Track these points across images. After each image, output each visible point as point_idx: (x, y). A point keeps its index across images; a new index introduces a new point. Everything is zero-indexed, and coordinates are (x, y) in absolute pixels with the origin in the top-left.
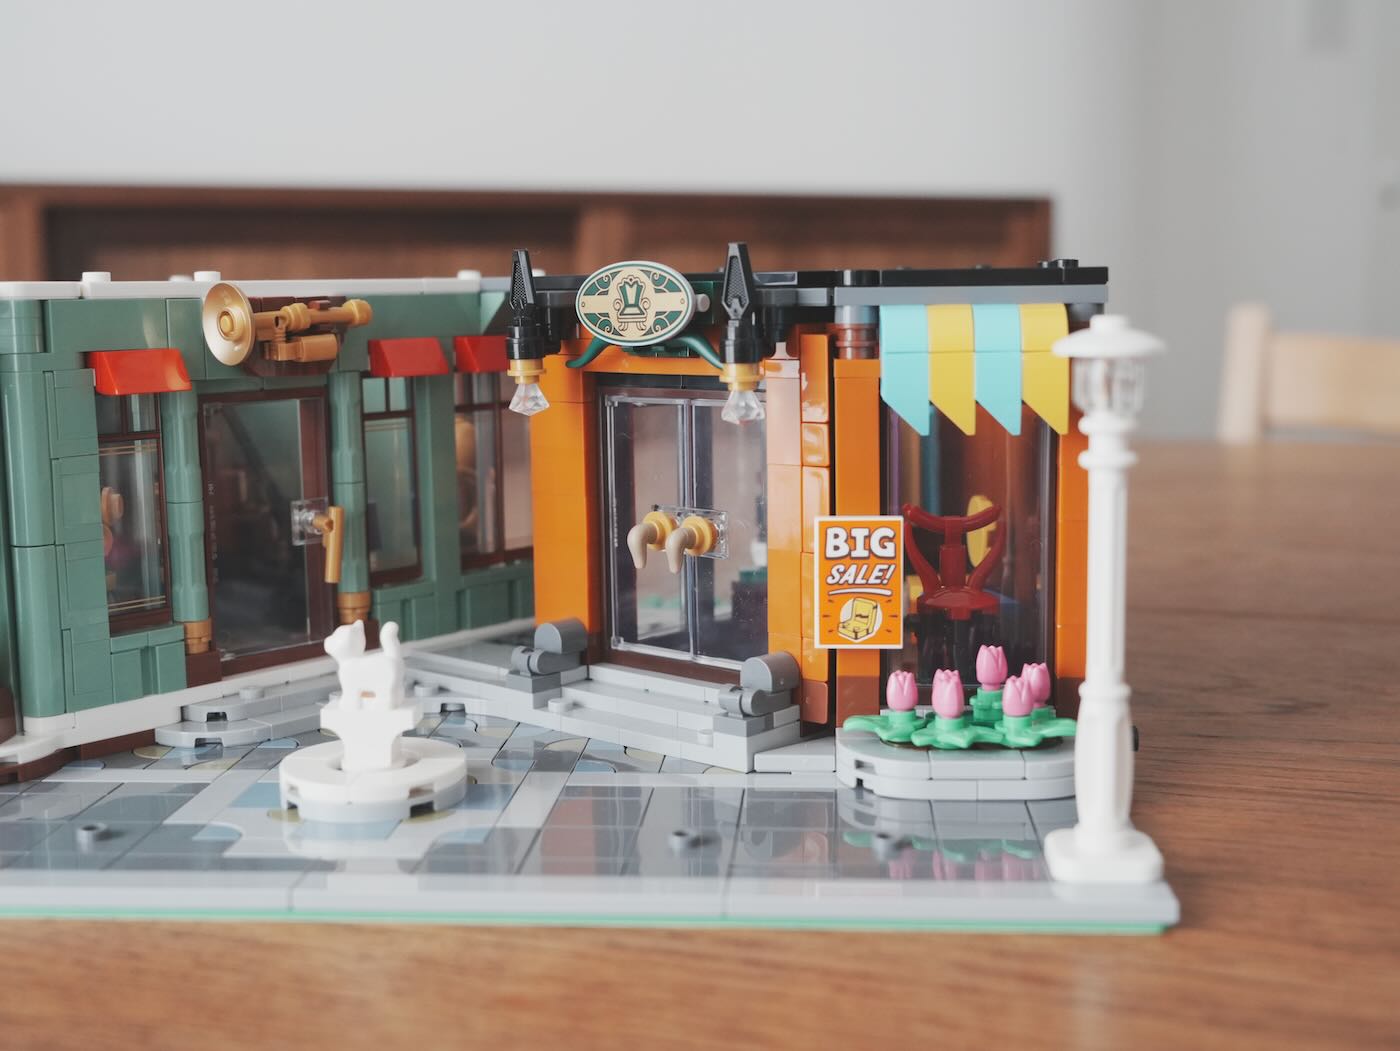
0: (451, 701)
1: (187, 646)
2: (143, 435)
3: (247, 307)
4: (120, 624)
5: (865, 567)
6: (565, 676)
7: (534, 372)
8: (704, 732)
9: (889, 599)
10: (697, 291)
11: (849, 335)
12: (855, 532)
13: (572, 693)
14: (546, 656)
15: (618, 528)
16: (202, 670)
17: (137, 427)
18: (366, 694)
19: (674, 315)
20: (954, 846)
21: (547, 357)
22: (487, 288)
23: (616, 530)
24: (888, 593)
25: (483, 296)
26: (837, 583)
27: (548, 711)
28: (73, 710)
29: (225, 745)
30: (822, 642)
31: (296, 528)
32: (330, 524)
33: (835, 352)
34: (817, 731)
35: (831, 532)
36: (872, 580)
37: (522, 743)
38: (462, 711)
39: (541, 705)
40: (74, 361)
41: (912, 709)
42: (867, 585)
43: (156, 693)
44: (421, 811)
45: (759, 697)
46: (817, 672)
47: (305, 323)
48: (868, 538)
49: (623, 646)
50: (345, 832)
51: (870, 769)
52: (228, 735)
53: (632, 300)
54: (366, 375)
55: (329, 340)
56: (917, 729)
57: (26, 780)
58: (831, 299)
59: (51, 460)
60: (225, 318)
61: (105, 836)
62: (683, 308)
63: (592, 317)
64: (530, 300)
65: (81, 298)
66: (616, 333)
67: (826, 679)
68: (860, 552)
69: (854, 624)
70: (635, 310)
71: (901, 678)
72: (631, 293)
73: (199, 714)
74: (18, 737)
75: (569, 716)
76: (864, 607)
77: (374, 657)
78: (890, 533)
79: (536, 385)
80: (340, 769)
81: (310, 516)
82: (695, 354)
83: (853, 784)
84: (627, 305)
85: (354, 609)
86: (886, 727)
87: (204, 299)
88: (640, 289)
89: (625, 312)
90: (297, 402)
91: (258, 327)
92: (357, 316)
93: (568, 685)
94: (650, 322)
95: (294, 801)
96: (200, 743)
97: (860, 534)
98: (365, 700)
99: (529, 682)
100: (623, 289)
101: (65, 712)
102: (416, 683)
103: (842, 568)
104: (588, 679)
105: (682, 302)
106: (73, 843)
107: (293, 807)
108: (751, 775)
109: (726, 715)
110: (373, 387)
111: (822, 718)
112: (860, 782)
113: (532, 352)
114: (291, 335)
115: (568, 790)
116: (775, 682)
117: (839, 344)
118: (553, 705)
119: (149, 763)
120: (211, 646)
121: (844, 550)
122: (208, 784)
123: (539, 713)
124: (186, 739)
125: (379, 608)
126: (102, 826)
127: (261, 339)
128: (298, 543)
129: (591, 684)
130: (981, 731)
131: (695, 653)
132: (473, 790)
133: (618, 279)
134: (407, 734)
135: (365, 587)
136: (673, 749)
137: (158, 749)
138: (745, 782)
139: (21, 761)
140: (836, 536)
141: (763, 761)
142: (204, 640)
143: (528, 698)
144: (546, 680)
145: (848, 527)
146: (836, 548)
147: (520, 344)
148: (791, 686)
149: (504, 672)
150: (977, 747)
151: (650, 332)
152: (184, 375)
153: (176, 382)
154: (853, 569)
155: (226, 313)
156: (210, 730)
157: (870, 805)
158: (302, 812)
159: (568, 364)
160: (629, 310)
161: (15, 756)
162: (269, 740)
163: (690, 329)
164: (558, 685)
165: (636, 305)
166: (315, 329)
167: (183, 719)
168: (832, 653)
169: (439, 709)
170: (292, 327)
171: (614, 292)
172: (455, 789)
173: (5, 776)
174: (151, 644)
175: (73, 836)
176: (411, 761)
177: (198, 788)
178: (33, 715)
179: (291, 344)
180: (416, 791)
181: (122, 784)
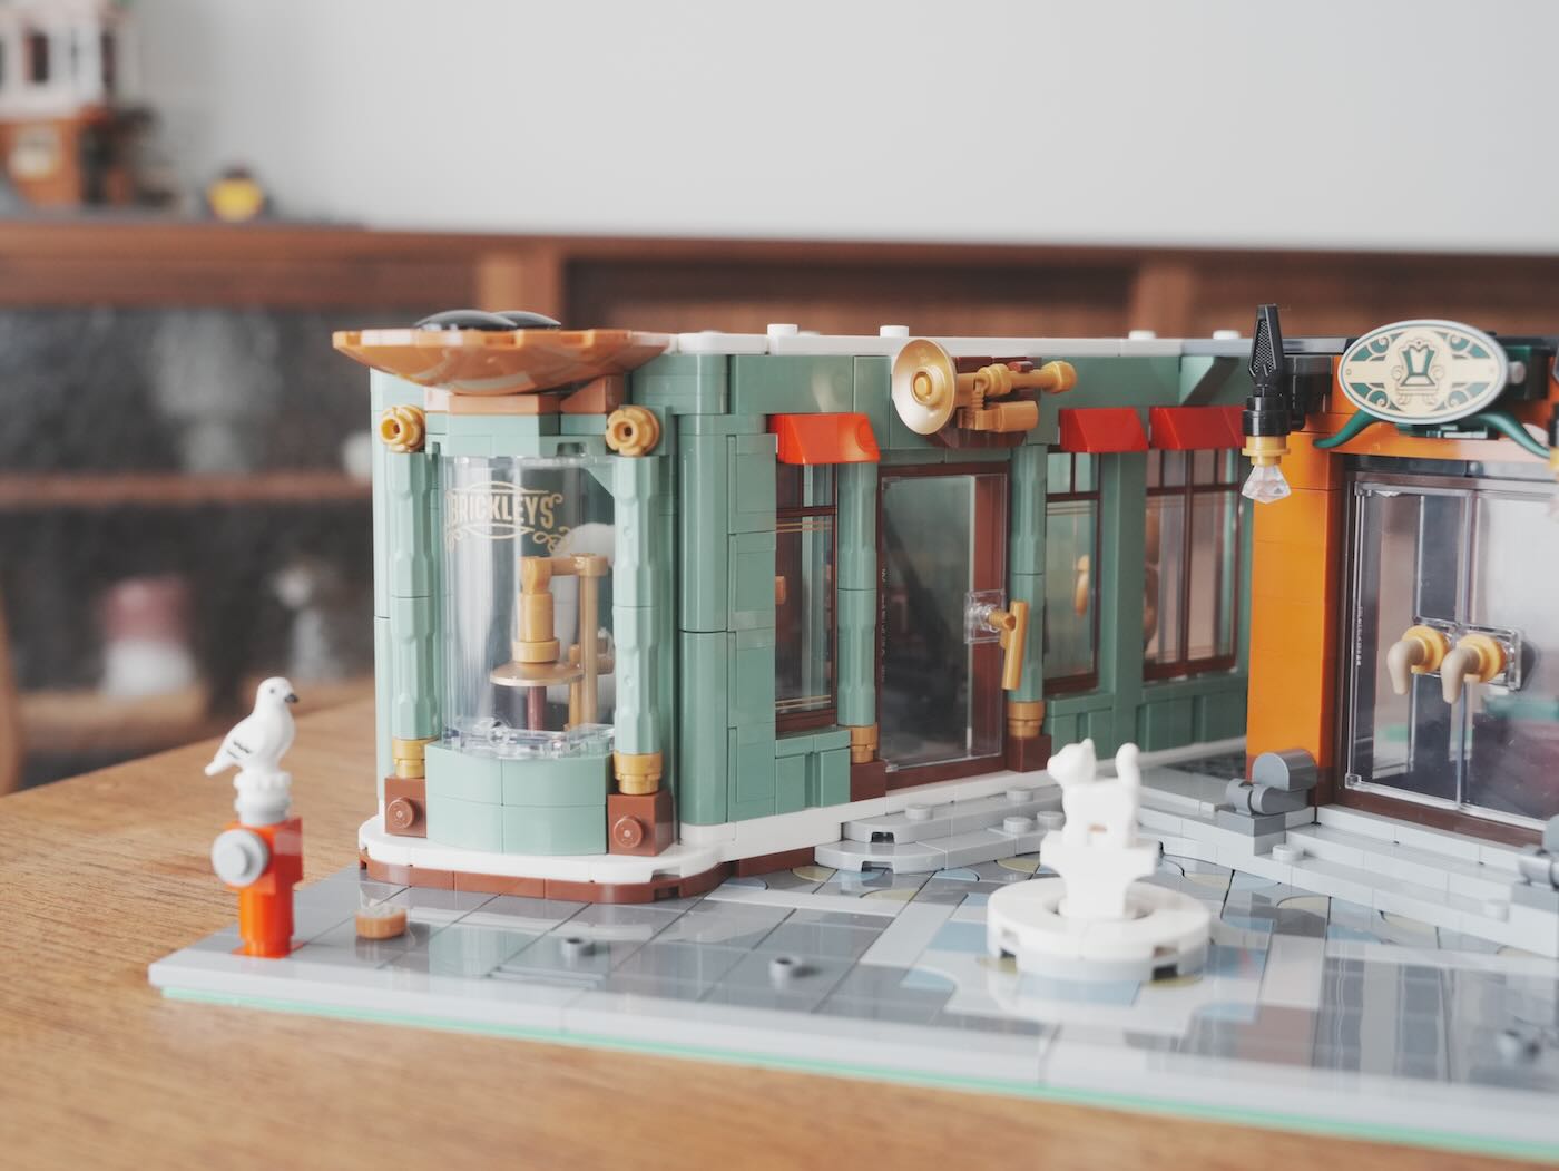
1: (852, 754)
2: (815, 511)
3: (950, 367)
4: (790, 724)
6: (1292, 818)
7: (1277, 452)
10: (1512, 357)
13: (1300, 840)
14: (1271, 792)
15: (1363, 643)
16: (867, 783)
17: (808, 501)
18: (1096, 828)
19: (1477, 388)
21: (1293, 434)
22: (1188, 351)
23: (1359, 645)
25: (1184, 359)
27: (1270, 859)
28: (733, 819)
29: (895, 871)
31: (970, 625)
32: (1011, 622)
39: (1264, 850)
40: (757, 423)
43: (818, 805)
44: (1164, 974)
47: (1006, 387)
49: (1360, 786)
50: (1066, 991)
52: (899, 860)
53: (1418, 368)
54: (1053, 449)
55: (1029, 407)
57: (688, 896)
59: (728, 535)
60: (922, 379)
61: (803, 972)
62: (1491, 379)
63: (1361, 389)
64: (1276, 366)
65: (767, 353)
66: (1393, 407)
70: (1423, 380)
72: (1418, 361)
73: (862, 833)
74: (674, 846)
75: (1297, 866)
77: (1108, 786)
79: (1277, 467)
80: (1056, 912)
81: (987, 611)
82: (1497, 434)
84: (1411, 374)
85: (1026, 721)
87: (894, 359)
88: (1430, 354)
89: (1407, 382)
90: (972, 480)
91: (963, 391)
92: (1061, 380)
93: (1294, 828)
94: (1443, 395)
95: (1011, 949)
96: (866, 867)
98: (1096, 835)
99: (1249, 822)
100: (1407, 355)
101: (727, 821)
104: (1316, 823)
105: (1492, 370)
106: (766, 978)
107: (1006, 955)
109: (1528, 883)
110: (1058, 464)
113: (1275, 427)
114: (990, 400)
118: (1279, 852)
120: (875, 753)
122: (892, 919)
123: (1262, 861)
124: (850, 861)
125: (1051, 721)
126: (798, 961)
127: (961, 402)
128: (971, 641)
129: (1318, 830)
131: (1463, 801)
132: (1219, 957)
133: (1400, 342)
134: (1140, 880)
135: (1039, 696)
136: (1452, 921)
137: (817, 870)
139: (684, 874)
142: (871, 748)
143: (1249, 842)
144: (1269, 822)
147: (1261, 418)
149: (1209, 807)
151: (1442, 407)
152: (863, 444)
153: (854, 453)
155: (922, 374)
156: (874, 851)
158: (1021, 963)
159: (1315, 443)
160: (1412, 380)
161: (678, 868)
162: (943, 869)
163: (1497, 406)
164: (1282, 828)
165: (1425, 374)
166: (1015, 395)
167: (843, 838)
170: (992, 391)
171: (1393, 355)
172: (1196, 953)
173: (665, 890)
174: (816, 750)
175: (767, 969)
176: (1142, 914)
177: (885, 922)
178: (691, 822)
179: (989, 412)
180: (1159, 951)
181: (795, 910)
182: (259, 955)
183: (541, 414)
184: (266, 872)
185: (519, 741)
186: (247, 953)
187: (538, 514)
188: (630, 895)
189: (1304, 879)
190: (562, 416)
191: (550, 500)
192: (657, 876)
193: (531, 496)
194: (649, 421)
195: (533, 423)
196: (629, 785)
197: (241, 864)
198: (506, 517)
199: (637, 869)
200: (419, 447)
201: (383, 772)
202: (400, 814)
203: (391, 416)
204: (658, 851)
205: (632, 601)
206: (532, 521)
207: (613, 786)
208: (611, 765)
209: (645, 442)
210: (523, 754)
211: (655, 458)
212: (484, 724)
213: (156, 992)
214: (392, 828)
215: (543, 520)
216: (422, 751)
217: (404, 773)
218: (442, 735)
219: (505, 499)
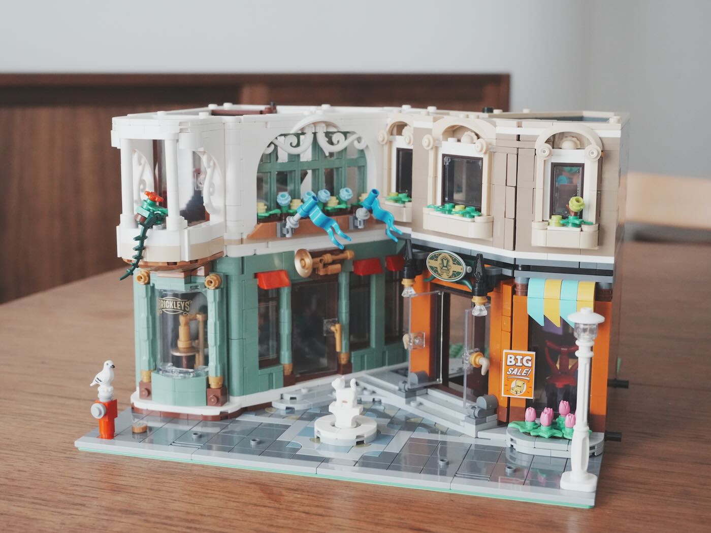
0: (377, 398)
1: (284, 372)
2: (272, 299)
3: (311, 258)
4: (262, 365)
5: (521, 369)
6: (418, 393)
7: (411, 284)
8: (463, 421)
9: (529, 381)
10: (467, 266)
11: (520, 286)
12: (517, 357)
13: (419, 399)
16: (289, 381)
17: (270, 296)
18: (344, 402)
19: (459, 273)
20: (543, 471)
21: (417, 277)
24: (529, 379)
26: (511, 374)
27: (410, 405)
28: (246, 394)
29: (295, 410)
30: (504, 394)
31: (324, 330)
32: (337, 329)
33: (514, 292)
34: (502, 424)
35: (509, 356)
36: (523, 374)
37: (400, 416)
38: (380, 402)
39: (408, 403)
40: (252, 276)
41: (534, 421)
42: (521, 375)
43: (273, 388)
44: (359, 443)
45: (482, 411)
46: (504, 404)
47: (331, 261)
48: (522, 359)
50: (337, 449)
51: (515, 443)
52: (297, 407)
53: (445, 265)
55: (338, 266)
56: (534, 429)
57: (231, 418)
58: (513, 273)
59: (243, 311)
60: (303, 261)
61: (260, 443)
62: (462, 271)
63: (431, 267)
64: (411, 257)
65: (255, 255)
66: (439, 275)
67: (506, 406)
68: (519, 364)
69: (516, 389)
70: (446, 269)
71: (530, 410)
72: (445, 262)
73: (287, 397)
74: (228, 403)
75: (417, 408)
76: (520, 383)
77: (348, 390)
78: (530, 358)
79: (412, 287)
80: (334, 426)
82: (465, 285)
83: (510, 446)
84: (444, 266)
85: (344, 359)
86: (523, 427)
87: (296, 252)
88: (448, 261)
91: (314, 264)
92: (349, 257)
93: (418, 396)
94: (451, 274)
95: (319, 436)
96: (287, 408)
97: (519, 358)
98: (344, 404)
99: (404, 394)
100: (442, 260)
101: (243, 395)
102: (365, 389)
103: (512, 369)
104: (427, 394)
105: (462, 269)
106: (249, 445)
107: (318, 438)
108: (476, 439)
109: (469, 416)
111: (505, 420)
112: (512, 446)
113: (411, 277)
114: (326, 265)
115: (411, 439)
116: (488, 406)
117: (516, 289)
118: (413, 404)
119: (271, 416)
120: (292, 372)
121: (513, 363)
122: (290, 426)
123: (407, 406)
124: (283, 406)
125: (353, 358)
126: (258, 440)
127: (315, 267)
128: (325, 335)
129: (427, 396)
130: (555, 431)
132: (379, 436)
133: (441, 256)
135: (348, 350)
136: (451, 426)
137: (273, 409)
138: (473, 442)
139: (229, 412)
140: (511, 358)
141: (481, 434)
142: (290, 370)
143: (404, 400)
144: (410, 394)
145: (515, 355)
146: (511, 362)
147: (407, 273)
148: (494, 408)
149: (397, 388)
150: (553, 437)
151: (450, 277)
152: (287, 277)
154: (516, 369)
156: (291, 403)
157: (514, 454)
158: (321, 440)
159: (424, 280)
160: (444, 268)
161: (228, 410)
162: (310, 409)
163: (464, 278)
164: (415, 395)
165: (446, 267)
166: (334, 262)
167: (282, 398)
168: (509, 398)
169: (372, 400)
170: (326, 262)
173: (224, 417)
174: (272, 372)
175: (249, 443)
176: (358, 425)
177: (287, 427)
178: (233, 395)
179: (325, 269)
180: (358, 437)
181: (262, 423)
182: (105, 438)
183: (185, 278)
184: (105, 415)
185: (180, 372)
186: (102, 438)
187: (185, 306)
188: (215, 418)
189: (417, 412)
190: (192, 277)
191: (188, 303)
192: (221, 413)
193: (182, 302)
194: (217, 278)
195: (183, 280)
196: (213, 385)
197: (98, 413)
198: (175, 307)
199: (215, 411)
200: (149, 283)
201: (138, 381)
202: (144, 393)
203: (139, 275)
204: (222, 404)
205: (213, 331)
206: (183, 309)
207: (208, 386)
208: (208, 380)
209: (216, 286)
210: (181, 376)
211: (220, 289)
212: (169, 366)
213: (77, 448)
214: (141, 396)
215: (186, 308)
216: (150, 373)
217: (145, 380)
218: (156, 369)
219: (175, 302)
